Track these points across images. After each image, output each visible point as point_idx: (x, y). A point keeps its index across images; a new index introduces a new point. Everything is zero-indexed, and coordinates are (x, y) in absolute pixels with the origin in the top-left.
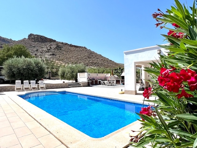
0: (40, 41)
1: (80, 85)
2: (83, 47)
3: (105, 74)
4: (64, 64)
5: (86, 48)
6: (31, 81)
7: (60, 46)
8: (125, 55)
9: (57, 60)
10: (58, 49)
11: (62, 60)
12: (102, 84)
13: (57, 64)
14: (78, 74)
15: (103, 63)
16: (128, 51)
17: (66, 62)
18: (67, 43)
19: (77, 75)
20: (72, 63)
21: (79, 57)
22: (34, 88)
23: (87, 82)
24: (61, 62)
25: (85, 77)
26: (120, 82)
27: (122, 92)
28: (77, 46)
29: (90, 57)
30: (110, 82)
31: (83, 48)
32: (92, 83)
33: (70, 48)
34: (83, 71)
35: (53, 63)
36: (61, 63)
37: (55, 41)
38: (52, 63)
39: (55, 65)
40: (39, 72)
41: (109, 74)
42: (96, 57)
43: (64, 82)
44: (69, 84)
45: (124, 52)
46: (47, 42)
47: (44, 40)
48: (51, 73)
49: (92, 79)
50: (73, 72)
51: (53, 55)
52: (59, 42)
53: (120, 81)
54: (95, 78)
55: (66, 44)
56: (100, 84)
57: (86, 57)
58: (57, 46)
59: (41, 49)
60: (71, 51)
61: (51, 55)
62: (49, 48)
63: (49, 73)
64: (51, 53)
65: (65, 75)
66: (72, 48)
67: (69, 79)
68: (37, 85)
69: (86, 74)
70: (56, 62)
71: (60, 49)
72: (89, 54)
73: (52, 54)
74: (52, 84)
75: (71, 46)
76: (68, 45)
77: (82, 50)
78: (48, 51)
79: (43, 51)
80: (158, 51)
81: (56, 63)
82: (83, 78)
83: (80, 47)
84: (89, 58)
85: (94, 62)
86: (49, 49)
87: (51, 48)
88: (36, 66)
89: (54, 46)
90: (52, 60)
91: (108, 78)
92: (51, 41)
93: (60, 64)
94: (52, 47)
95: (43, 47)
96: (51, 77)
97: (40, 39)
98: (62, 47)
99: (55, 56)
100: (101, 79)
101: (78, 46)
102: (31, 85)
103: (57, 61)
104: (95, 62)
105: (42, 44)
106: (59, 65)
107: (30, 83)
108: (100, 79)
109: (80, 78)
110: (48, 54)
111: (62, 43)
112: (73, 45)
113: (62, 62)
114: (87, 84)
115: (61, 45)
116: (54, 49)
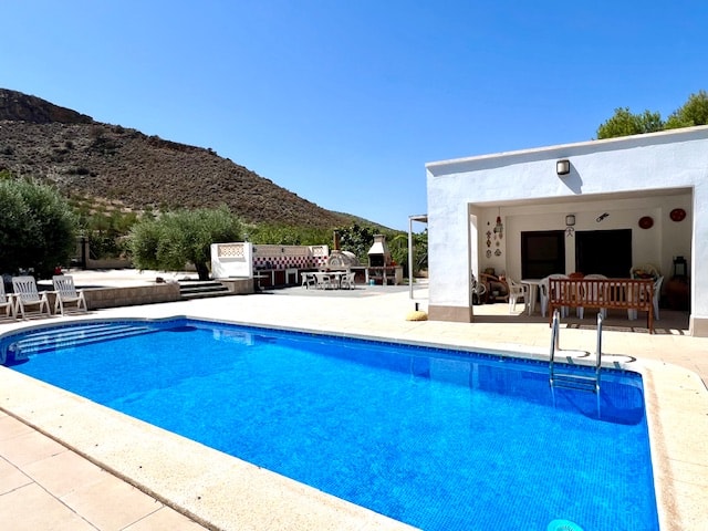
0: (23, 116)
1: (226, 289)
2: (203, 150)
3: (311, 248)
4: (129, 210)
5: (214, 154)
6: (15, 280)
7: (110, 142)
8: (429, 175)
9: (100, 194)
10: (103, 152)
11: (122, 195)
12: (305, 284)
13: (100, 210)
14: (214, 248)
15: (277, 207)
16: (445, 162)
17: (138, 203)
18: (138, 130)
19: (208, 252)
20: (164, 205)
21: (191, 184)
22: (31, 309)
23: (252, 276)
24: (116, 202)
25: (243, 260)
26: (367, 276)
27: (418, 314)
28: (181, 145)
29: (230, 186)
30: (333, 277)
31: (204, 153)
32: (268, 279)
33: (150, 150)
34: (230, 237)
35: (84, 206)
36: (119, 206)
37: (86, 120)
38: (77, 206)
39: (93, 212)
40: (48, 239)
41: (325, 247)
42: (252, 187)
43: (159, 280)
44: (182, 287)
45: (428, 164)
46: (50, 122)
47: (41, 113)
48: (87, 245)
49: (264, 268)
50: (190, 240)
51: (82, 172)
52: (107, 126)
53: (367, 271)
54: (275, 263)
55: (136, 135)
56: (294, 282)
57: (215, 186)
58: (99, 139)
59: (25, 150)
60: (156, 161)
61: (71, 173)
62: (62, 148)
63: (80, 245)
64: (71, 166)
65: (159, 250)
66: (161, 152)
67: (179, 268)
68: (44, 297)
69: (246, 248)
70: (94, 202)
71: (113, 154)
72: (227, 177)
73: (76, 168)
74: (114, 290)
75: (155, 142)
76: (145, 137)
77: (198, 158)
78: (60, 157)
79: (38, 157)
80: (560, 165)
81: (96, 206)
82: (233, 262)
83: (192, 148)
84: (227, 189)
85: (245, 206)
86: (64, 152)
87: (69, 145)
88: (34, 213)
89: (83, 141)
90: (76, 192)
91: (320, 261)
92: (70, 117)
93: (112, 208)
94: (74, 143)
95: (35, 139)
96: (89, 261)
97: (19, 108)
98: (119, 147)
99: (89, 178)
100: (295, 266)
101: (182, 143)
102: (15, 298)
103: (97, 200)
104: (249, 204)
105: (30, 130)
106: (108, 214)
107: (9, 288)
108: (291, 267)
109: (222, 261)
110: (58, 169)
111: (119, 130)
112: (162, 141)
113: (121, 202)
114: (252, 284)
115: (113, 136)
116: (86, 150)
